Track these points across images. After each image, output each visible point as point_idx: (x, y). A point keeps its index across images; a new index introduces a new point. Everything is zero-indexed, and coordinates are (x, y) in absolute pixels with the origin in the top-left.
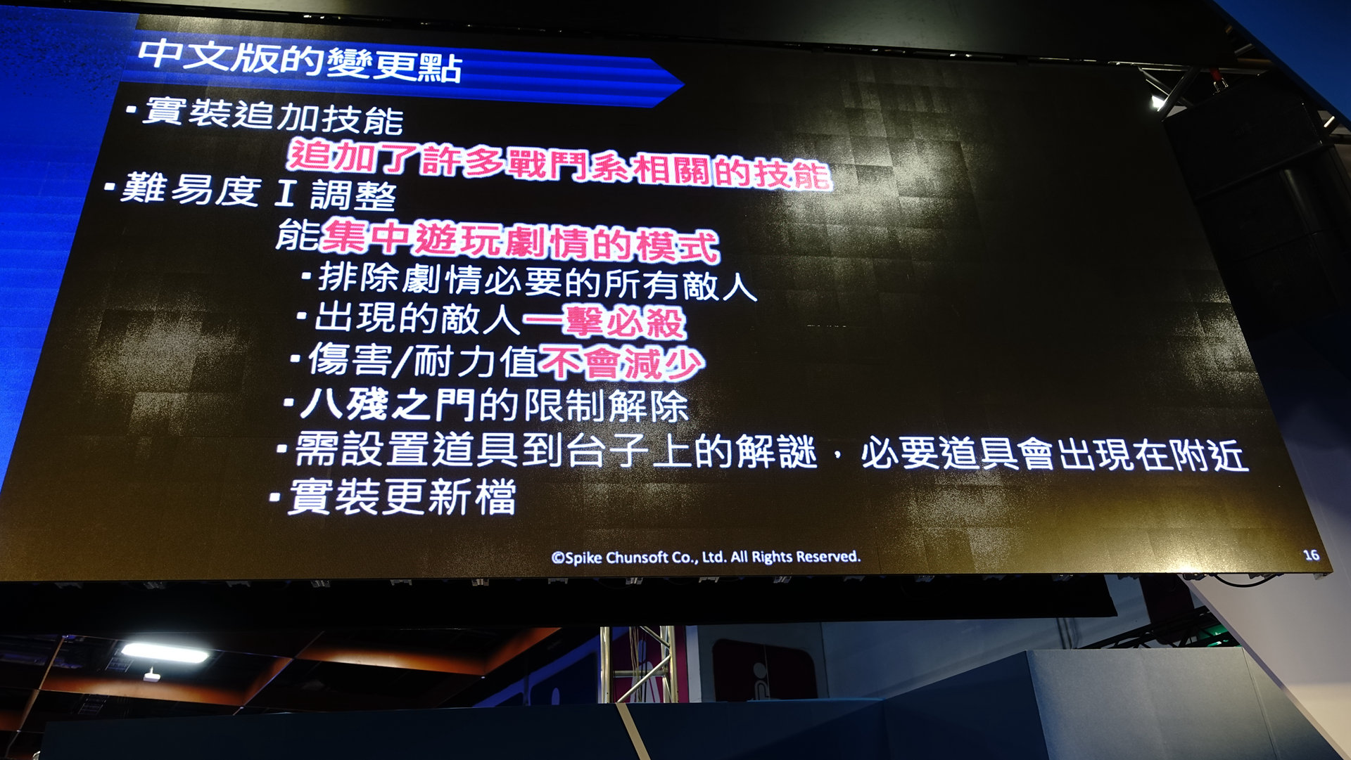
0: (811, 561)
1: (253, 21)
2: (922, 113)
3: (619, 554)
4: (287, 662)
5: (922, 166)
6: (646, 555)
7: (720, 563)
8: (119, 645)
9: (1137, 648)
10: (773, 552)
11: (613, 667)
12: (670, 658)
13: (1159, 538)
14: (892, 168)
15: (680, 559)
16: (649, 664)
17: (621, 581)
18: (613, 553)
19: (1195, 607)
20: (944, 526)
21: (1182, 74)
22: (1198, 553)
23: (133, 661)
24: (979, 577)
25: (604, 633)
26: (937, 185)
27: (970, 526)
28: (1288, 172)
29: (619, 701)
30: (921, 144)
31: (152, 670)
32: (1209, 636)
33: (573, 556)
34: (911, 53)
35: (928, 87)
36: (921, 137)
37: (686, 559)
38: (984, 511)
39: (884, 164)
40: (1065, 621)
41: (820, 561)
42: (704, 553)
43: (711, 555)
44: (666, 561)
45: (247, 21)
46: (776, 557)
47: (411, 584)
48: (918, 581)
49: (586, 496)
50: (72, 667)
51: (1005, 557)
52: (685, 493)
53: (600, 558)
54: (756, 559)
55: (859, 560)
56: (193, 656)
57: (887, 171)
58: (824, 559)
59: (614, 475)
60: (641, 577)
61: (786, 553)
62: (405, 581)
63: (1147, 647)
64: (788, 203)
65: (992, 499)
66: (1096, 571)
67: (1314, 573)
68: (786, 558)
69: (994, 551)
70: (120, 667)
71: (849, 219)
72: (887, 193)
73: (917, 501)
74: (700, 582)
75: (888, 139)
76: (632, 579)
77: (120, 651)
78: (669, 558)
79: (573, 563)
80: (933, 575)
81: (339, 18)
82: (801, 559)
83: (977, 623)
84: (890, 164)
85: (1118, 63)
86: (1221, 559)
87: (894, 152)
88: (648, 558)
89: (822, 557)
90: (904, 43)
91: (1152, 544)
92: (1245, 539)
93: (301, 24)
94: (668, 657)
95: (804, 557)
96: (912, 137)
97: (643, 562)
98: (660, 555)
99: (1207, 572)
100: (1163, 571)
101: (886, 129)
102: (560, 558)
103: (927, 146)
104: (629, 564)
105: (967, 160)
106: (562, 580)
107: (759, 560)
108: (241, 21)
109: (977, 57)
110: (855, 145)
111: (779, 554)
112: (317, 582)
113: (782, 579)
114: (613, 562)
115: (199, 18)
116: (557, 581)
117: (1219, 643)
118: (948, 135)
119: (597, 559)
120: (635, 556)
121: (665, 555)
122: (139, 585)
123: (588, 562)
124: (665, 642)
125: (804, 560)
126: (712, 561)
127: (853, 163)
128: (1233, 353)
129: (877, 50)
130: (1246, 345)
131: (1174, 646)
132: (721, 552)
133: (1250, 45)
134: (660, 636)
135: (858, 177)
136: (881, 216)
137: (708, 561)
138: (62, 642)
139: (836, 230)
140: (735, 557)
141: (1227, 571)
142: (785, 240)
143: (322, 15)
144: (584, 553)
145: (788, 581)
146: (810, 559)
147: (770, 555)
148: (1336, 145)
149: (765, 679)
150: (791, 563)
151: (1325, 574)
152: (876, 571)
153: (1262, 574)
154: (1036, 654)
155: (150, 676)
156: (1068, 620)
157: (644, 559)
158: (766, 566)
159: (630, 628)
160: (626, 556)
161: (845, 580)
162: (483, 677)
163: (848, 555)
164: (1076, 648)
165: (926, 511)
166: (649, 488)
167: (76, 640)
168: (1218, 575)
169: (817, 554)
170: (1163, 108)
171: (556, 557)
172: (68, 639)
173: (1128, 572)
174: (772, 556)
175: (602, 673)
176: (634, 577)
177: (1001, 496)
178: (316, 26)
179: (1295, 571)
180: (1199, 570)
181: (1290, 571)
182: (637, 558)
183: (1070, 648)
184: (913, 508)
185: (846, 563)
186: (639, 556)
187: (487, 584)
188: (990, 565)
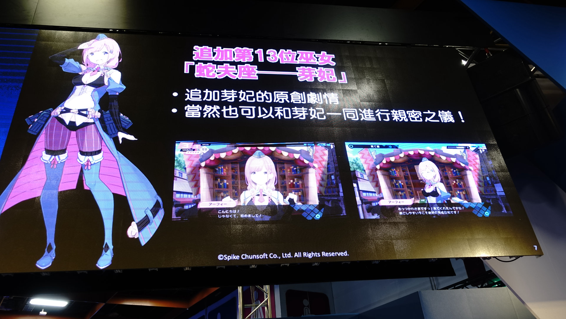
0: (328, 256)
1: (88, 33)
2: (369, 67)
3: (247, 255)
4: (102, 305)
5: (369, 89)
6: (258, 255)
7: (290, 258)
8: (28, 300)
9: (463, 288)
10: (312, 252)
11: (244, 303)
12: (268, 299)
13: (472, 242)
14: (357, 90)
15: (273, 256)
16: (259, 301)
17: (248, 266)
18: (244, 255)
19: (486, 271)
20: (383, 240)
21: (473, 50)
22: (488, 248)
23: (35, 307)
24: (398, 261)
25: (240, 289)
26: (376, 97)
27: (394, 239)
28: (517, 90)
29: (247, 318)
30: (368, 80)
31: (43, 310)
32: (492, 283)
33: (227, 257)
34: (363, 43)
35: (371, 57)
36: (369, 77)
37: (275, 256)
38: (400, 233)
39: (354, 89)
40: (433, 278)
41: (332, 256)
42: (283, 254)
43: (286, 254)
44: (267, 258)
45: (85, 32)
46: (313, 255)
47: (157, 270)
48: (373, 263)
49: (232, 230)
50: (8, 310)
51: (409, 252)
52: (274, 228)
53: (239, 257)
55: (348, 255)
56: (61, 303)
57: (355, 92)
58: (333, 255)
59: (244, 221)
60: (256, 265)
61: (317, 253)
62: (155, 269)
63: (468, 288)
65: (403, 227)
66: (447, 257)
67: (536, 255)
68: (317, 255)
69: (404, 249)
70: (29, 309)
72: (356, 101)
73: (371, 229)
74: (281, 266)
75: (355, 78)
76: (252, 265)
77: (29, 302)
78: (268, 256)
79: (227, 259)
80: (379, 260)
81: (125, 31)
83: (397, 280)
85: (447, 46)
86: (497, 251)
87: (357, 84)
88: (259, 256)
89: (333, 254)
90: (360, 39)
91: (469, 245)
92: (507, 242)
93: (108, 34)
94: (267, 298)
95: (325, 254)
96: (365, 77)
97: (257, 258)
98: (264, 255)
99: (492, 256)
100: (474, 256)
101: (354, 74)
102: (221, 257)
103: (371, 81)
104: (251, 259)
105: (387, 87)
106: (222, 267)
107: (306, 256)
108: (83, 32)
109: (390, 44)
111: (315, 253)
112: (116, 270)
113: (316, 264)
114: (244, 259)
115: (65, 31)
116: (220, 268)
117: (497, 285)
118: (379, 76)
119: (237, 257)
121: (266, 255)
122: (38, 274)
123: (234, 259)
124: (266, 292)
125: (325, 256)
126: (286, 257)
127: (341, 88)
128: (499, 164)
129: (349, 42)
130: (504, 161)
131: (479, 288)
132: (290, 253)
133: (500, 38)
134: (263, 289)
135: (343, 94)
138: (3, 299)
139: (335, 116)
140: (296, 255)
141: (501, 256)
143: (117, 29)
144: (232, 255)
145: (318, 265)
146: (327, 255)
147: (311, 254)
148: (536, 79)
149: (308, 306)
150: (320, 257)
151: (540, 256)
152: (355, 259)
153: (514, 256)
154: (422, 293)
155: (43, 313)
156: (434, 278)
157: (258, 257)
158: (309, 258)
159: (251, 286)
160: (250, 256)
161: (343, 264)
162: (188, 309)
163: (343, 253)
164: (438, 290)
165: (375, 233)
166: (259, 227)
167: (10, 298)
168: (497, 257)
169: (330, 253)
170: (466, 65)
171: (220, 257)
172: (6, 298)
173: (460, 257)
174: (312, 254)
175: (239, 306)
176: (253, 265)
177: (406, 226)
178: (115, 34)
179: (528, 255)
180: (489, 255)
181: (526, 255)
182: (254, 257)
183: (435, 290)
184: (370, 232)
185: (343, 256)
186: (255, 256)
187: (190, 269)
188: (403, 255)
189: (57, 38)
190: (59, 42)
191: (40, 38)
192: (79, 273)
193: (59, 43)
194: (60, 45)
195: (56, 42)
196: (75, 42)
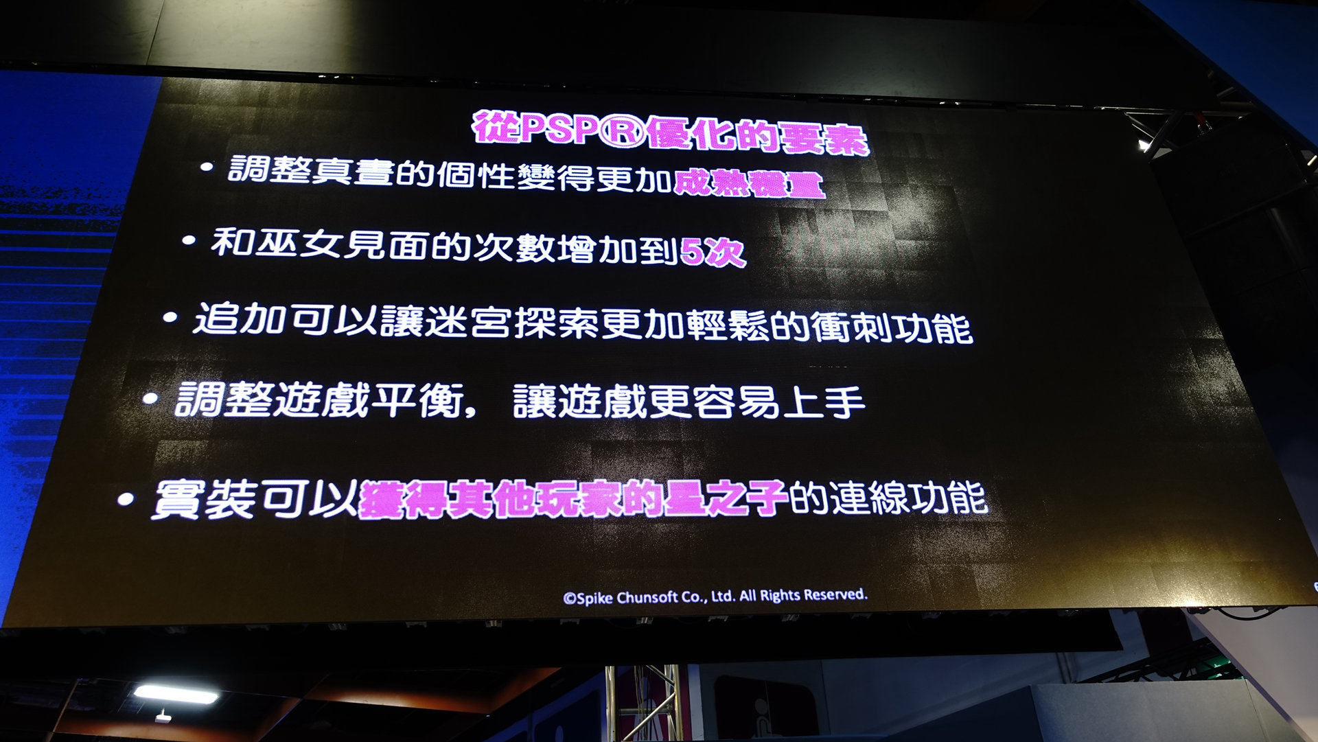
0: (819, 599)
1: (272, 82)
2: (915, 159)
3: (630, 594)
4: (295, 702)
5: (917, 210)
6: (656, 595)
7: (729, 602)
8: (132, 688)
9: (1138, 681)
10: (781, 590)
11: (619, 705)
12: (675, 696)
13: (1162, 573)
14: (887, 212)
15: (690, 598)
16: (654, 701)
17: (632, 621)
18: (623, 593)
19: (1194, 640)
20: (949, 563)
21: (1165, 117)
22: (1201, 587)
23: (145, 702)
24: (985, 613)
25: (610, 672)
26: (931, 229)
27: (975, 563)
28: (1274, 210)
29: (625, 739)
30: (915, 188)
31: (163, 711)
32: (1209, 669)
33: (584, 597)
34: (903, 102)
35: (920, 134)
36: (915, 182)
37: (696, 598)
38: (988, 547)
39: (880, 209)
40: (1064, 655)
41: (827, 599)
42: (713, 592)
43: (720, 594)
44: (676, 601)
45: (265, 82)
46: (784, 596)
47: (426, 626)
48: (925, 617)
49: (596, 536)
50: (85, 709)
51: (1010, 593)
52: (693, 533)
53: (611, 598)
54: (765, 598)
55: (866, 598)
56: (204, 697)
57: (883, 216)
58: (831, 597)
60: (651, 617)
61: (794, 591)
62: (421, 624)
63: (1149, 681)
64: (787, 248)
65: (996, 535)
66: (1101, 606)
68: (793, 596)
69: (1000, 587)
70: (133, 708)
71: (847, 262)
72: (884, 237)
73: (921, 538)
74: (709, 621)
75: (883, 184)
76: (643, 619)
77: (132, 693)
78: (679, 598)
79: (585, 603)
80: (939, 611)
81: (353, 78)
82: (808, 597)
83: (977, 659)
84: (886, 209)
85: (1103, 108)
86: (1224, 592)
87: (889, 197)
88: (658, 597)
89: (830, 595)
90: (896, 92)
91: (1157, 580)
92: (1249, 571)
93: (316, 84)
94: (673, 695)
95: (812, 595)
96: (906, 182)
97: (654, 602)
98: (669, 595)
99: (1211, 605)
100: (1167, 606)
101: (881, 175)
102: (572, 598)
103: (921, 190)
104: (640, 604)
105: (960, 204)
106: (574, 620)
107: (768, 599)
108: (260, 82)
109: (966, 104)
110: (850, 191)
111: (787, 592)
112: (333, 624)
113: (791, 618)
114: (624, 602)
115: (220, 80)
116: (569, 622)
117: (1220, 675)
118: (941, 180)
119: (608, 599)
120: (645, 596)
121: (675, 595)
122: (161, 629)
123: (600, 602)
124: (670, 679)
125: (811, 598)
126: (721, 600)
127: (850, 208)
128: (1228, 388)
129: (870, 100)
130: (1240, 380)
131: (1175, 679)
132: (729, 591)
133: (1232, 88)
134: (664, 673)
135: (855, 222)
136: (878, 259)
137: (717, 600)
138: (76, 684)
139: (835, 273)
140: (744, 595)
141: (1232, 605)
142: (786, 284)
143: (336, 75)
144: (595, 594)
145: (796, 620)
146: (817, 597)
147: (778, 594)
149: (766, 715)
150: (799, 601)
152: (882, 608)
153: (1266, 607)
154: (1040, 689)
155: (163, 717)
156: (1066, 654)
157: (654, 599)
158: (775, 604)
159: (635, 667)
160: (636, 596)
161: (853, 618)
162: (488, 716)
163: (855, 593)
164: (1075, 682)
165: (930, 548)
166: (657, 529)
167: (90, 682)
168: (1222, 609)
169: (824, 592)
170: (1149, 150)
171: (568, 598)
172: (82, 682)
173: (1134, 606)
174: (780, 595)
175: (608, 711)
176: (645, 617)
177: (1004, 532)
178: (332, 85)
179: (1298, 604)
180: (1204, 604)
181: (1295, 604)
182: (647, 598)
183: (1070, 682)
184: (918, 545)
185: (853, 600)
186: (649, 596)
187: (500, 625)
188: (996, 600)
189: (202, 97)
190: (206, 103)
191: (165, 96)
192: (249, 628)
193: (206, 108)
194: (208, 112)
195: (200, 104)
196: (242, 105)
